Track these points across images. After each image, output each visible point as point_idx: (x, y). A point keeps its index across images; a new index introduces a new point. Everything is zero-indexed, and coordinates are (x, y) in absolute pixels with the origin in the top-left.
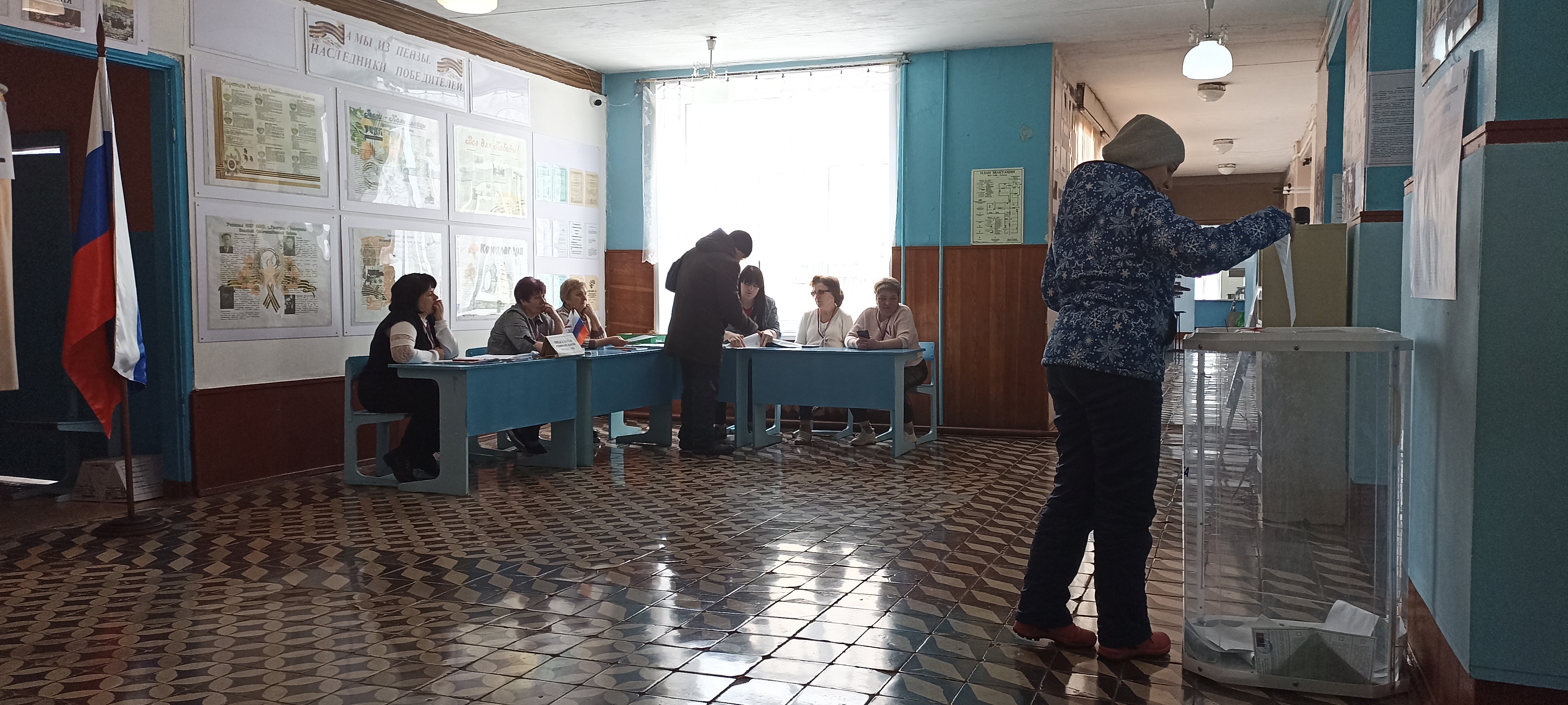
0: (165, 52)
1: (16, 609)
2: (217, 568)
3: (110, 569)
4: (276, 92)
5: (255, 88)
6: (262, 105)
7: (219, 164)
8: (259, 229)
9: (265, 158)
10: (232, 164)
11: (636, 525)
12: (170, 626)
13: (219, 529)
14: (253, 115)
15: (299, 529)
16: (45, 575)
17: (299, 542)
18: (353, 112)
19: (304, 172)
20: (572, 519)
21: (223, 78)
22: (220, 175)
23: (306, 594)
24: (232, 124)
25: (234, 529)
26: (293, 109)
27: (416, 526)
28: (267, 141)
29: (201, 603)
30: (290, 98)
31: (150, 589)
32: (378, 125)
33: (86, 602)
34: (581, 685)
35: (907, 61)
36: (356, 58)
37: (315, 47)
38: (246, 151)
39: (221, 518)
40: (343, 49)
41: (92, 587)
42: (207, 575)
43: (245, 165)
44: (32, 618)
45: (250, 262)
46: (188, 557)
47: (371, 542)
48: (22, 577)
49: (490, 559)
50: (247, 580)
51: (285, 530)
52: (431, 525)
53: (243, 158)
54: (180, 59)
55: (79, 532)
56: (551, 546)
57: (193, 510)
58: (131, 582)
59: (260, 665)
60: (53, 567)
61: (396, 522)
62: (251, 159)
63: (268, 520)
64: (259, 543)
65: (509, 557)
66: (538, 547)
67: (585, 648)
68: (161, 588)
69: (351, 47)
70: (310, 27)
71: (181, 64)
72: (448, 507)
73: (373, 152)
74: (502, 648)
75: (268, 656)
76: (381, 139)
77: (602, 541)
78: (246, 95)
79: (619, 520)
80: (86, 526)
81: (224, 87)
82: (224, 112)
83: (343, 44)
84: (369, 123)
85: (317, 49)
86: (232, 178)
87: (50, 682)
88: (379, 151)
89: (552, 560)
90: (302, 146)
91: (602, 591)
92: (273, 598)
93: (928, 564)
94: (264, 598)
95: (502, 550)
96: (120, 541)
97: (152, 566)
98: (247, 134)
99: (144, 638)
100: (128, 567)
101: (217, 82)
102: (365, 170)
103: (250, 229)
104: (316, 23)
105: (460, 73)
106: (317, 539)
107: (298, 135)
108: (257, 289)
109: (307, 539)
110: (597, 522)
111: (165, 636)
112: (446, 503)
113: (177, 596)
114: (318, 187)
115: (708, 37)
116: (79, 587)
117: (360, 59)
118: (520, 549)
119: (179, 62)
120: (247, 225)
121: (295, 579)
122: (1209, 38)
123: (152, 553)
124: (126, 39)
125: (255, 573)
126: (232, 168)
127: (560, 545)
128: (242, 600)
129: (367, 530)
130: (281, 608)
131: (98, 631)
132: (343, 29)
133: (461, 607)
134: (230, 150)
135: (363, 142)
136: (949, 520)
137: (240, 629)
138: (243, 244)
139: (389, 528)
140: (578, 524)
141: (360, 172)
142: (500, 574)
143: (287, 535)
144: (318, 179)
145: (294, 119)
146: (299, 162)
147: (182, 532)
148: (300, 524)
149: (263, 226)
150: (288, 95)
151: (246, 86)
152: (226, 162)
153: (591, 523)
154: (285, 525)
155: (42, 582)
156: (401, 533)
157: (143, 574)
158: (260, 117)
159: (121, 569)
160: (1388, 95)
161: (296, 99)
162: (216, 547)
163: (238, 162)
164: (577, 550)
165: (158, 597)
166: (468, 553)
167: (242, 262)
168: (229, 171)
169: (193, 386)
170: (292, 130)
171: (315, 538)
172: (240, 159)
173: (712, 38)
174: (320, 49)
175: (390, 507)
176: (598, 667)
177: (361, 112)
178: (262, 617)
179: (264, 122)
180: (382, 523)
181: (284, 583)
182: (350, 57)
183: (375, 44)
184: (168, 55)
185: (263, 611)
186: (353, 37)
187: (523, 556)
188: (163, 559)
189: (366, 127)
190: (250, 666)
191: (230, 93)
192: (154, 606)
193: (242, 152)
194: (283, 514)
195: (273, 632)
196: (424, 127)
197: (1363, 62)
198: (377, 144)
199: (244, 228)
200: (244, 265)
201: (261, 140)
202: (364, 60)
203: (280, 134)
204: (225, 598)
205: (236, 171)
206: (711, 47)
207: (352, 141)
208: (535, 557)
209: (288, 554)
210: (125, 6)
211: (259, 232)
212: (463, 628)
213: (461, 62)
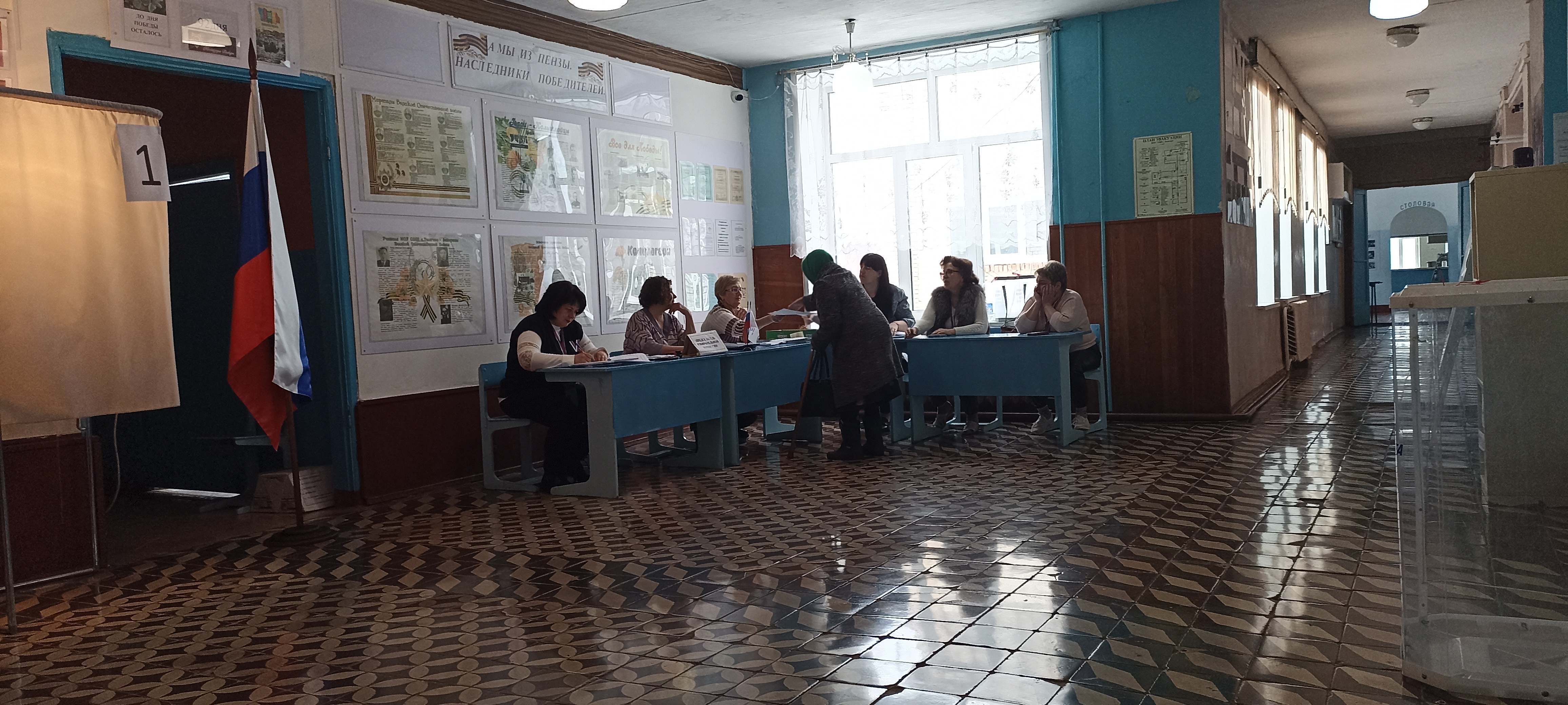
0: (316, 72)
1: (186, 620)
2: (376, 575)
3: (276, 579)
4: (424, 107)
5: (404, 104)
6: (411, 120)
7: (373, 180)
8: (414, 242)
9: (416, 172)
10: (385, 179)
11: (787, 524)
12: (323, 635)
13: (382, 536)
14: (403, 130)
15: (458, 535)
16: (217, 585)
17: (456, 548)
18: (499, 122)
19: (454, 183)
20: (722, 519)
21: (371, 94)
22: (374, 191)
23: (456, 600)
24: (383, 140)
25: (396, 535)
26: (442, 122)
27: (568, 530)
28: (418, 155)
29: (356, 611)
30: (438, 111)
31: (313, 597)
32: (523, 133)
33: (249, 612)
34: (723, 695)
35: (1058, 28)
36: (500, 67)
37: (460, 59)
38: (398, 166)
39: (385, 525)
40: (487, 60)
41: (256, 597)
42: (365, 582)
43: (398, 180)
44: (198, 628)
45: (404, 274)
46: (350, 564)
47: (523, 546)
48: (195, 587)
49: (637, 562)
50: (403, 587)
51: (443, 536)
52: (582, 528)
53: (396, 172)
54: (332, 78)
55: (253, 542)
56: (699, 547)
57: (360, 518)
58: (294, 591)
59: (405, 674)
60: (224, 577)
61: (548, 526)
62: (404, 174)
63: (428, 527)
64: (418, 549)
65: (656, 560)
66: (686, 549)
67: (728, 655)
68: (321, 596)
69: (493, 56)
70: (455, 40)
71: (332, 84)
72: (600, 510)
73: (519, 159)
74: (644, 656)
75: (414, 664)
76: (526, 147)
77: (750, 542)
78: (396, 111)
79: (769, 520)
80: (258, 537)
81: (374, 104)
82: (376, 129)
83: (487, 55)
84: (514, 132)
85: (461, 62)
86: (386, 193)
87: (204, 692)
88: (525, 159)
89: (698, 562)
90: (451, 158)
92: (427, 604)
93: (1101, 560)
94: (417, 604)
95: (650, 553)
96: (289, 551)
97: (315, 574)
98: (398, 150)
99: (297, 648)
100: (293, 576)
101: (367, 99)
102: (512, 178)
103: (406, 242)
104: (460, 36)
105: (601, 76)
106: (473, 544)
107: (446, 147)
108: (414, 300)
109: (463, 545)
110: (749, 522)
111: (317, 645)
112: (598, 506)
113: (334, 604)
114: (468, 197)
115: (846, 20)
116: (245, 596)
117: (504, 69)
118: (667, 552)
119: (330, 82)
120: (402, 239)
121: (446, 586)
123: (317, 562)
124: (279, 62)
125: (410, 579)
126: (386, 183)
127: (708, 546)
128: (395, 606)
129: (520, 535)
130: (432, 614)
131: (256, 641)
132: (486, 40)
133: (605, 612)
134: (383, 166)
135: (510, 152)
136: (1121, 513)
137: (391, 637)
138: (399, 258)
139: (541, 532)
140: (727, 525)
141: (507, 181)
142: (645, 577)
143: (445, 541)
144: (468, 190)
145: (442, 131)
146: (448, 174)
147: (347, 541)
148: (459, 529)
149: (417, 239)
150: (436, 108)
151: (396, 102)
152: (379, 177)
153: (741, 523)
154: (444, 531)
155: (212, 592)
156: (553, 537)
157: (306, 582)
158: (410, 132)
159: (287, 577)
161: (443, 112)
162: (378, 554)
163: (391, 178)
164: (726, 552)
165: (317, 605)
166: (617, 556)
167: (399, 274)
168: (382, 186)
169: (358, 398)
170: (441, 142)
171: (470, 543)
172: (393, 174)
173: (850, 20)
174: (465, 62)
175: (545, 511)
176: (741, 676)
177: (507, 121)
178: (413, 624)
179: (413, 136)
180: (535, 527)
181: (438, 590)
182: (493, 69)
183: (517, 53)
184: (320, 76)
185: (413, 618)
186: (496, 48)
187: (670, 558)
188: (328, 565)
189: (511, 135)
190: (395, 675)
191: (380, 109)
192: (311, 615)
193: (394, 167)
194: (444, 520)
195: (420, 639)
196: (568, 132)
198: (523, 152)
199: (400, 241)
200: (400, 277)
201: (412, 154)
202: (508, 69)
203: (430, 147)
204: (380, 606)
205: (389, 186)
206: (850, 30)
207: (498, 151)
208: (682, 559)
209: (443, 560)
210: (276, 29)
211: (414, 245)
212: (605, 634)
213: (601, 66)
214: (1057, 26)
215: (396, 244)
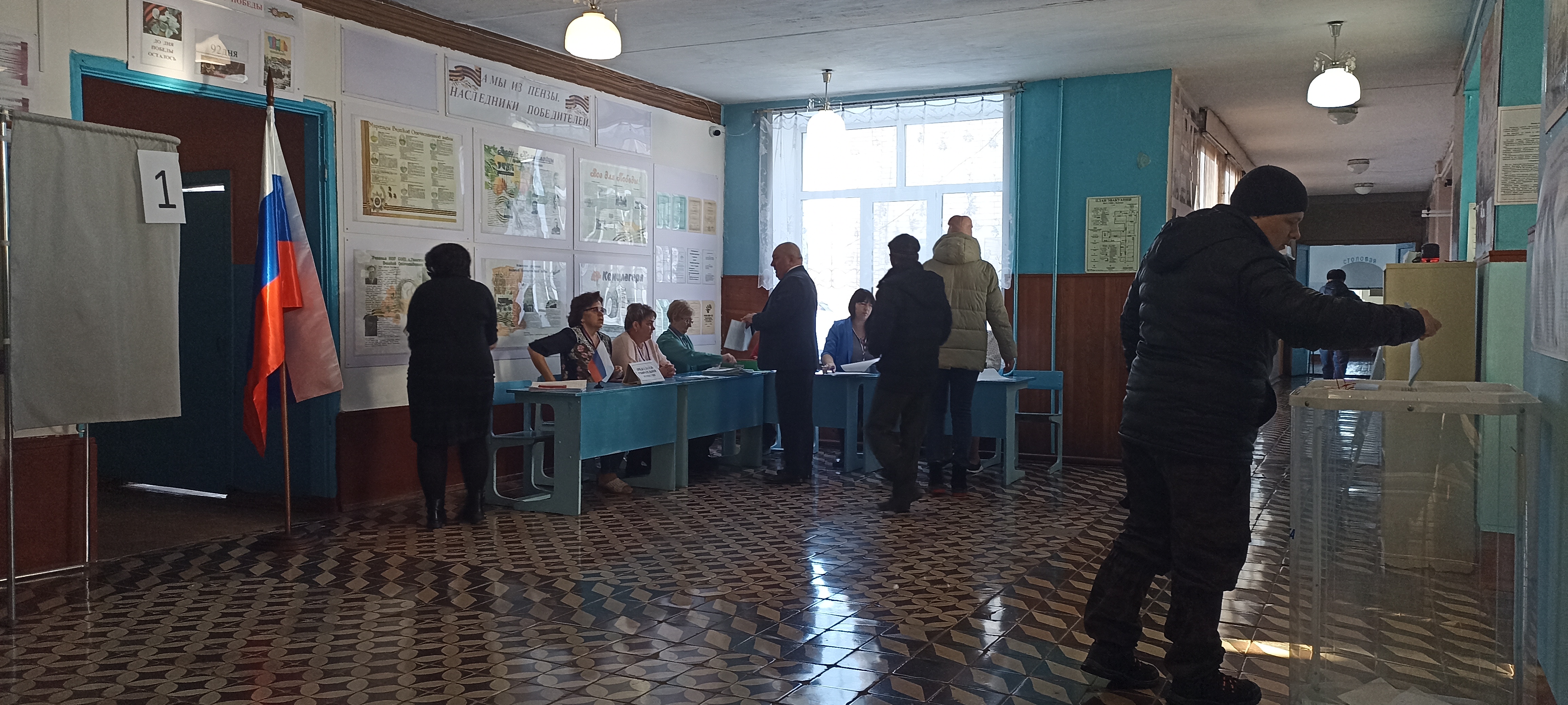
0: (319, 99)
1: (181, 619)
2: (358, 583)
3: (262, 582)
4: (418, 133)
5: (400, 130)
6: (405, 146)
7: (366, 202)
8: (401, 262)
9: (407, 195)
10: (377, 201)
11: (745, 552)
12: (313, 640)
13: (360, 545)
14: (397, 155)
15: (432, 547)
16: (205, 586)
17: (432, 560)
18: (488, 150)
19: (442, 207)
20: (684, 544)
21: (370, 121)
22: (367, 212)
23: (436, 612)
24: (378, 164)
25: (373, 544)
26: (433, 149)
27: (538, 547)
28: (409, 179)
29: (343, 618)
30: (431, 138)
31: (298, 603)
32: (510, 161)
33: (240, 615)
35: (1022, 90)
36: (492, 98)
37: (454, 90)
38: (390, 189)
39: (362, 534)
40: (480, 90)
41: (245, 599)
42: (348, 590)
43: (390, 202)
44: (193, 628)
45: (391, 292)
46: (331, 572)
47: (496, 561)
48: (185, 587)
49: (605, 582)
50: (384, 597)
51: (419, 547)
52: (551, 546)
53: (388, 195)
54: (333, 104)
55: (235, 545)
56: (663, 571)
57: (337, 526)
58: (281, 596)
59: (395, 681)
60: (212, 579)
61: (519, 542)
62: (395, 196)
63: (404, 537)
64: (396, 559)
65: (623, 581)
66: (650, 572)
67: (691, 676)
68: (307, 602)
69: (486, 88)
70: (450, 71)
71: (333, 110)
72: (568, 528)
73: (504, 186)
74: (614, 674)
75: (401, 672)
76: (512, 174)
77: (711, 567)
78: (391, 137)
79: (728, 546)
80: (240, 540)
81: (371, 129)
82: (371, 153)
83: (480, 86)
84: (501, 159)
85: (456, 92)
86: (378, 214)
87: (209, 691)
88: (511, 185)
89: (662, 586)
90: (440, 183)
91: (709, 619)
92: (407, 614)
94: (399, 614)
95: (616, 574)
96: (271, 555)
97: (299, 580)
98: (392, 173)
99: (291, 652)
100: (277, 581)
101: (366, 125)
102: (497, 203)
103: (393, 261)
104: (456, 67)
105: (586, 109)
106: (448, 557)
107: (437, 173)
108: (398, 317)
109: (438, 557)
110: (708, 548)
111: (308, 650)
112: (566, 524)
113: (320, 611)
114: (455, 221)
115: (823, 70)
116: (235, 599)
117: (495, 100)
118: (633, 573)
119: (331, 108)
120: (390, 258)
122: (1335, 66)
123: (300, 568)
124: (286, 88)
125: (391, 590)
126: (378, 205)
127: (671, 570)
128: (379, 616)
129: (492, 549)
130: (413, 625)
131: (251, 643)
132: (480, 72)
133: (576, 630)
134: (375, 189)
135: (496, 178)
136: (1055, 557)
137: (378, 645)
138: (386, 276)
139: (512, 548)
140: (689, 549)
141: (492, 206)
142: (613, 598)
143: (421, 552)
144: (454, 214)
145: (434, 158)
146: (437, 198)
147: (326, 548)
148: (433, 541)
149: (404, 259)
150: (429, 135)
151: (391, 129)
152: (372, 200)
153: (702, 548)
154: (420, 542)
155: (202, 593)
156: (524, 553)
157: (291, 588)
158: (404, 157)
159: (273, 582)
160: (1520, 131)
161: (436, 139)
162: (357, 563)
163: (383, 200)
164: (687, 576)
165: (304, 611)
166: (586, 576)
167: (385, 292)
168: (374, 208)
169: (339, 409)
170: (432, 168)
171: (445, 556)
172: (385, 196)
173: (827, 70)
174: (459, 91)
175: (515, 526)
176: (703, 696)
177: (495, 149)
178: (397, 633)
179: (407, 162)
180: (507, 543)
181: (417, 600)
182: (485, 99)
183: (509, 85)
184: (321, 102)
185: (397, 628)
186: (489, 79)
187: (636, 580)
188: (310, 572)
189: (499, 163)
190: (386, 682)
191: (376, 135)
192: (300, 620)
193: (387, 190)
194: (417, 531)
195: (406, 648)
196: (552, 161)
197: (1494, 97)
198: (509, 179)
199: (388, 261)
200: (386, 295)
201: (404, 179)
202: (499, 100)
203: (422, 174)
204: (364, 614)
205: (381, 208)
206: (826, 80)
207: (486, 177)
208: (648, 582)
209: (421, 571)
210: (283, 57)
211: (401, 264)
213: (587, 99)
214: (1022, 87)
215: (384, 263)
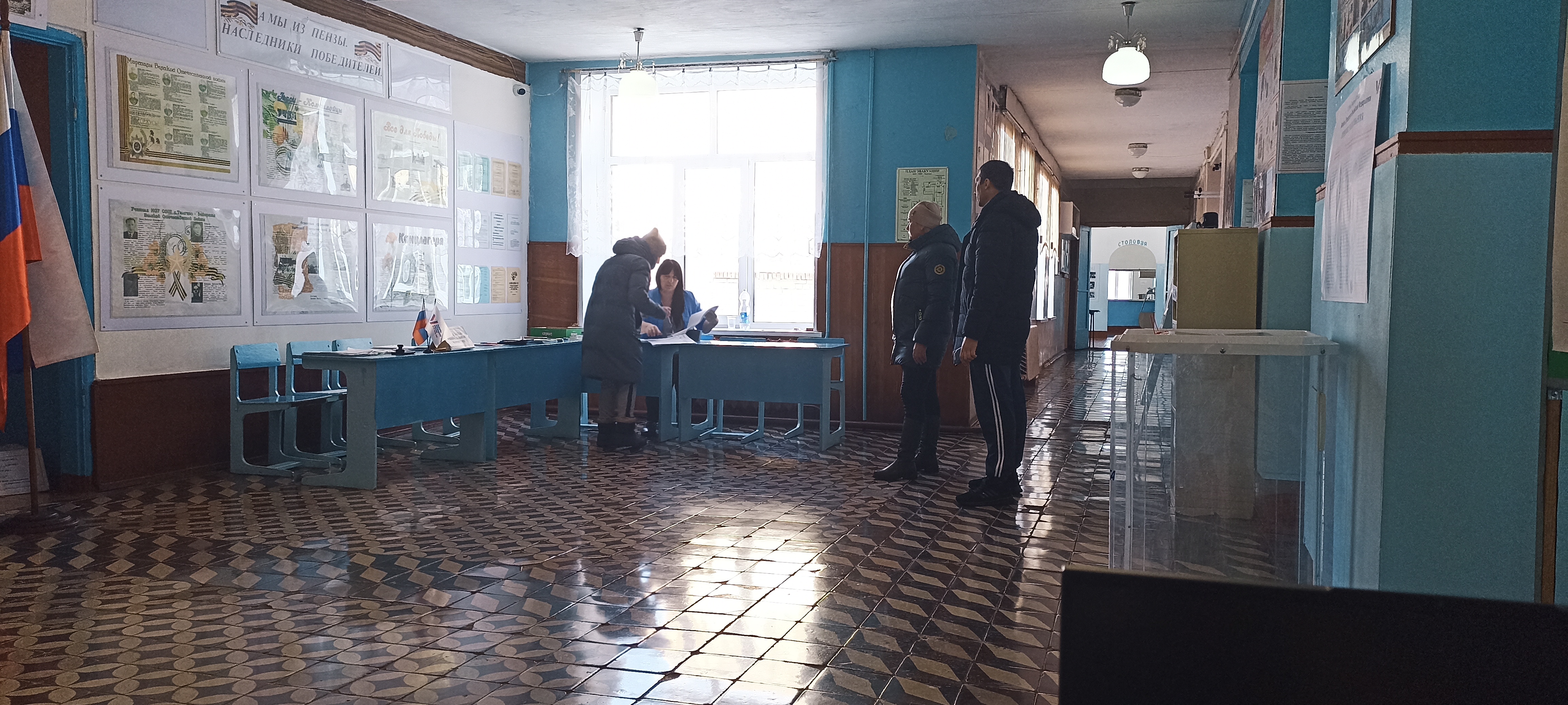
0: (65, 27)
2: (120, 566)
3: (4, 568)
4: (185, 73)
5: (162, 68)
6: (170, 86)
7: (123, 146)
8: (165, 214)
9: (172, 140)
10: (137, 146)
11: (561, 520)
12: (69, 627)
13: (121, 525)
14: (161, 96)
15: (207, 525)
17: (208, 539)
18: (266, 95)
19: (213, 155)
20: (494, 514)
21: (127, 55)
22: (124, 158)
23: (215, 592)
24: (138, 105)
25: (137, 525)
26: (203, 91)
27: (331, 522)
28: (175, 123)
29: (104, 602)
30: (200, 79)
31: (49, 589)
32: (291, 108)
34: (507, 683)
35: (834, 59)
36: (270, 38)
37: (227, 27)
38: (152, 133)
39: (124, 514)
40: (256, 29)
42: (110, 573)
43: (152, 148)
46: (89, 554)
47: (284, 538)
49: (409, 555)
50: (153, 578)
51: (192, 526)
52: (346, 521)
53: (149, 139)
54: (82, 35)
56: (473, 542)
57: (93, 506)
58: (27, 581)
59: (170, 666)
61: (309, 518)
62: (158, 141)
63: (174, 516)
64: (165, 540)
65: (429, 554)
66: (459, 543)
67: (510, 645)
68: (60, 586)
69: (264, 27)
70: (222, 6)
71: (83, 41)
72: (364, 502)
73: (286, 136)
74: (424, 647)
75: (178, 657)
76: (295, 123)
77: (525, 536)
78: (153, 75)
79: (542, 515)
81: (130, 66)
82: (130, 92)
83: (257, 24)
84: (282, 106)
85: (228, 29)
86: (138, 161)
88: (292, 135)
89: (473, 556)
90: (211, 128)
91: (526, 587)
92: (183, 596)
93: (854, 559)
94: (172, 596)
95: (421, 546)
96: (14, 539)
97: (50, 564)
98: (154, 116)
99: (42, 640)
100: (23, 565)
101: (123, 61)
102: (278, 154)
103: (156, 214)
104: (228, 2)
105: (378, 57)
106: (226, 536)
107: (207, 117)
108: (162, 276)
109: (216, 536)
110: (520, 517)
111: (65, 637)
112: (362, 498)
113: (78, 595)
114: (229, 172)
115: (635, 28)
117: (274, 40)
118: (440, 546)
119: (80, 39)
120: (152, 210)
121: (203, 576)
122: (1128, 45)
123: (49, 551)
124: (23, 13)
125: (161, 571)
126: (137, 150)
127: (480, 540)
128: (148, 598)
129: (278, 526)
130: (190, 607)
132: (257, 9)
133: (379, 605)
134: (135, 132)
135: (276, 127)
136: (874, 515)
137: (147, 629)
138: (148, 230)
139: (302, 524)
140: (500, 519)
141: (272, 157)
142: (419, 570)
143: (194, 532)
144: (228, 163)
145: (203, 101)
146: (208, 145)
147: (82, 529)
148: (209, 520)
149: (170, 211)
150: (198, 75)
151: (154, 66)
152: (131, 144)
153: (514, 518)
154: (193, 521)
156: (315, 529)
157: (41, 572)
158: (167, 97)
159: (15, 567)
160: (1299, 104)
161: (206, 80)
162: (119, 544)
163: (143, 145)
164: (500, 546)
165: (57, 596)
166: (387, 550)
167: (147, 248)
168: (134, 153)
169: (94, 376)
170: (202, 112)
171: (223, 535)
172: (146, 141)
173: (639, 29)
174: (232, 29)
175: (303, 502)
176: (524, 664)
177: (275, 95)
178: (172, 616)
179: (172, 103)
180: (295, 519)
181: (192, 581)
182: (263, 38)
183: (290, 25)
184: (70, 31)
185: (170, 611)
186: (267, 18)
187: (444, 552)
188: (63, 555)
189: (279, 110)
190: (158, 668)
191: (136, 72)
192: (52, 606)
193: (148, 134)
194: (190, 510)
195: (182, 631)
196: (341, 111)
197: (1276, 72)
198: (290, 128)
199: (150, 213)
200: (149, 251)
201: (168, 121)
202: (278, 41)
203: (188, 116)
204: (131, 597)
205: (141, 154)
206: (636, 39)
207: (264, 125)
208: (457, 553)
209: (195, 551)
211: (165, 217)
212: (382, 627)
213: (379, 46)
214: (834, 56)
215: (146, 215)
